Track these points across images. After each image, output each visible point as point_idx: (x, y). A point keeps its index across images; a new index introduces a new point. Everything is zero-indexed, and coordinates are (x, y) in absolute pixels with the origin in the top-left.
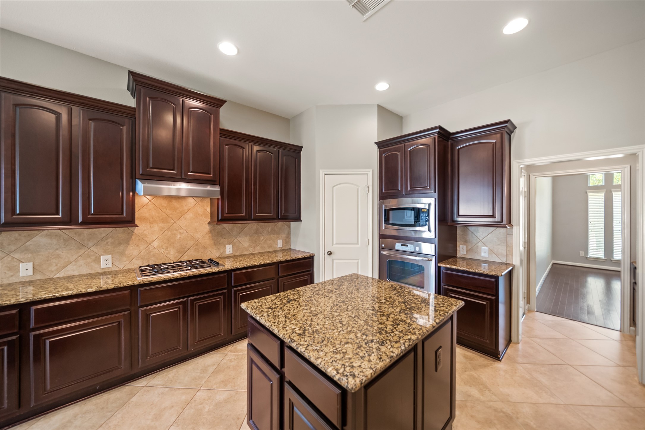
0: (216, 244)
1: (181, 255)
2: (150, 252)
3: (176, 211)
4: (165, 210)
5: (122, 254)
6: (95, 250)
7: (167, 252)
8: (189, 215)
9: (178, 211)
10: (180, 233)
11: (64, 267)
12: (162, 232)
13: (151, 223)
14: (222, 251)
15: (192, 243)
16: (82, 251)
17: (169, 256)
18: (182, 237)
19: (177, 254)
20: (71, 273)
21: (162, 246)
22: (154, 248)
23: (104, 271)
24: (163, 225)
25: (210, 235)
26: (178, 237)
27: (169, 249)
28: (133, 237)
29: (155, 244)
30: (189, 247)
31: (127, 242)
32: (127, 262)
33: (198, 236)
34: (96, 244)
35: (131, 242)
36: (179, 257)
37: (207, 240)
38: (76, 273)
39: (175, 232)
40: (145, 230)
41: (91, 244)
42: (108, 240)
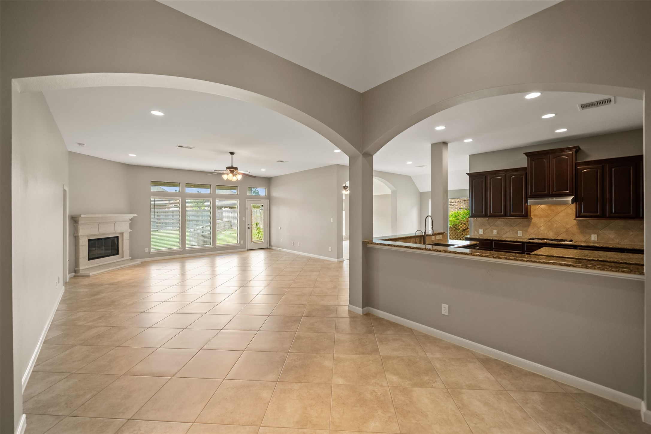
0: (582, 233)
1: (556, 236)
2: (539, 232)
3: (553, 212)
4: (547, 211)
5: (526, 231)
6: (516, 228)
7: (548, 233)
8: (562, 214)
9: (555, 212)
10: (556, 224)
11: (506, 233)
12: (545, 223)
13: (540, 218)
14: (587, 238)
15: (564, 230)
16: (511, 228)
17: (549, 235)
18: (557, 226)
19: (554, 235)
20: (507, 236)
21: (545, 230)
22: (541, 230)
23: (519, 237)
24: (546, 219)
25: (577, 226)
26: (555, 226)
27: (549, 232)
28: (531, 224)
29: (542, 228)
30: (562, 232)
31: (528, 226)
32: (528, 235)
33: (568, 226)
34: (516, 226)
35: (530, 226)
36: (556, 237)
37: (575, 229)
38: (509, 236)
39: (553, 223)
40: (536, 221)
41: (514, 226)
42: (521, 224)
